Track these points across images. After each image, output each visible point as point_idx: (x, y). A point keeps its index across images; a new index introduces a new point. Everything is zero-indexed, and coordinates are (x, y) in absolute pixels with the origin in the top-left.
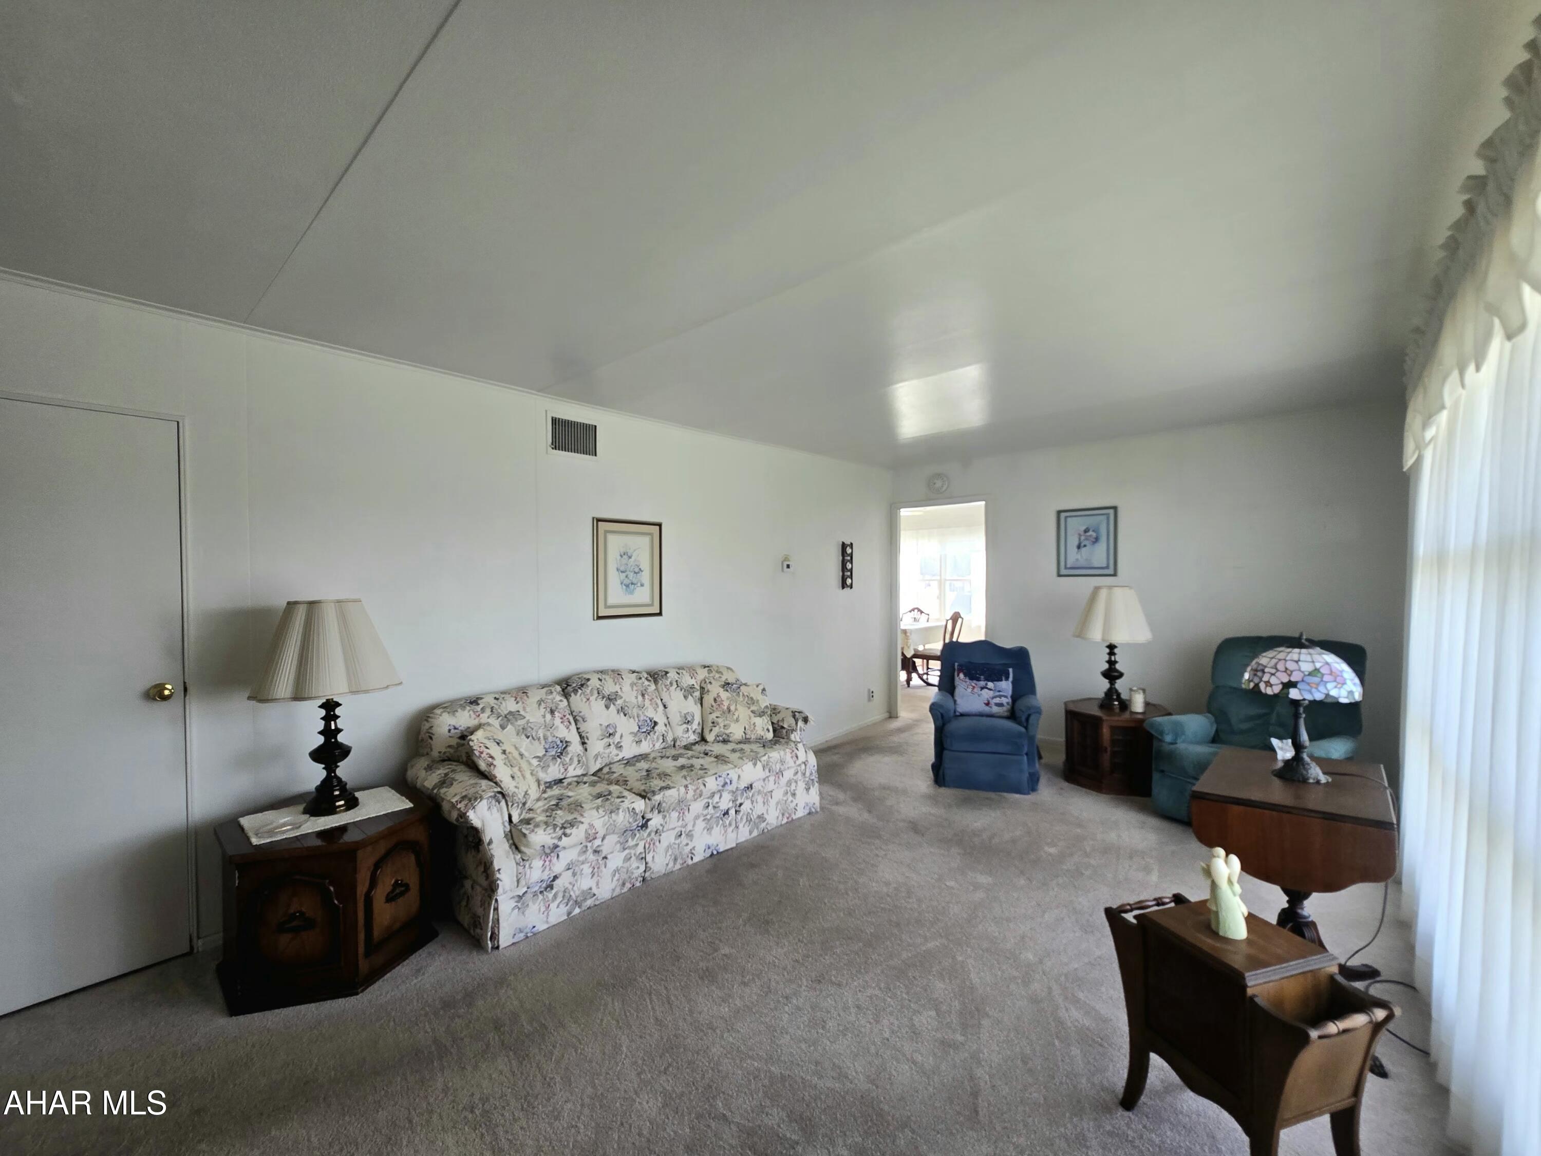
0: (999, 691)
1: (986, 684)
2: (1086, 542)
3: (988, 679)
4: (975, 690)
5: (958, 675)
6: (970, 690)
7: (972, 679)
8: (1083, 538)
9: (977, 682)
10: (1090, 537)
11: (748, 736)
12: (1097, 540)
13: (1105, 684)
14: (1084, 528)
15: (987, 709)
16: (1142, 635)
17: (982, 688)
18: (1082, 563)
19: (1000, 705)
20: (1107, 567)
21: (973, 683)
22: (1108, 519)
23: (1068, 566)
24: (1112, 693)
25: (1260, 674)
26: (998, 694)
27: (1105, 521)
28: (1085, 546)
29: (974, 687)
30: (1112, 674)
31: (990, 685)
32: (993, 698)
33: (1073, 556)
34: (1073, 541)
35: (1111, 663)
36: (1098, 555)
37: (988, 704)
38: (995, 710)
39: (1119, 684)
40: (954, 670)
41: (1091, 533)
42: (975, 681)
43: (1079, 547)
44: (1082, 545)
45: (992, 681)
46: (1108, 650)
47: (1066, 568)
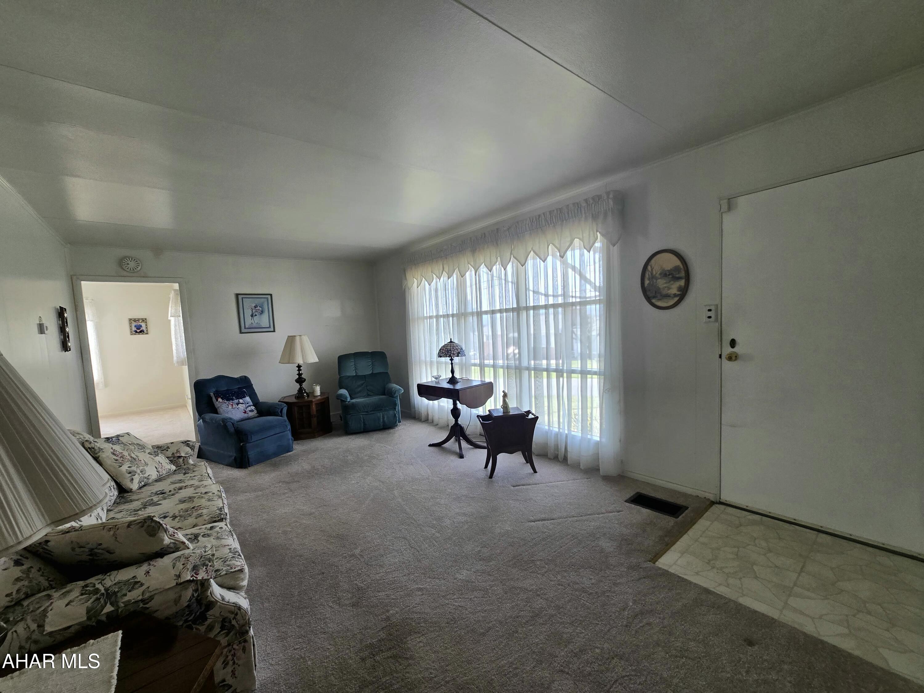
0: (248, 403)
1: (239, 401)
2: (256, 313)
3: (238, 398)
4: (234, 406)
5: (217, 400)
6: (230, 407)
7: (228, 400)
8: (254, 311)
9: (233, 402)
10: (258, 311)
11: (161, 473)
12: (262, 312)
13: (298, 386)
14: (254, 305)
15: (246, 415)
16: (313, 358)
17: (238, 404)
18: (255, 325)
19: (252, 411)
20: (270, 327)
21: (231, 402)
22: (268, 300)
23: (247, 327)
24: (301, 390)
25: (450, 351)
26: (248, 405)
27: (266, 303)
28: (256, 315)
29: (232, 405)
30: (300, 380)
31: (241, 401)
32: (247, 408)
33: (249, 321)
34: (248, 313)
35: (300, 375)
36: (264, 320)
37: (245, 412)
38: (251, 414)
39: (304, 385)
40: (211, 398)
41: (258, 308)
42: (231, 401)
43: (252, 316)
44: (254, 315)
45: (241, 398)
46: (297, 369)
47: (245, 328)
